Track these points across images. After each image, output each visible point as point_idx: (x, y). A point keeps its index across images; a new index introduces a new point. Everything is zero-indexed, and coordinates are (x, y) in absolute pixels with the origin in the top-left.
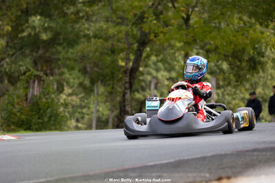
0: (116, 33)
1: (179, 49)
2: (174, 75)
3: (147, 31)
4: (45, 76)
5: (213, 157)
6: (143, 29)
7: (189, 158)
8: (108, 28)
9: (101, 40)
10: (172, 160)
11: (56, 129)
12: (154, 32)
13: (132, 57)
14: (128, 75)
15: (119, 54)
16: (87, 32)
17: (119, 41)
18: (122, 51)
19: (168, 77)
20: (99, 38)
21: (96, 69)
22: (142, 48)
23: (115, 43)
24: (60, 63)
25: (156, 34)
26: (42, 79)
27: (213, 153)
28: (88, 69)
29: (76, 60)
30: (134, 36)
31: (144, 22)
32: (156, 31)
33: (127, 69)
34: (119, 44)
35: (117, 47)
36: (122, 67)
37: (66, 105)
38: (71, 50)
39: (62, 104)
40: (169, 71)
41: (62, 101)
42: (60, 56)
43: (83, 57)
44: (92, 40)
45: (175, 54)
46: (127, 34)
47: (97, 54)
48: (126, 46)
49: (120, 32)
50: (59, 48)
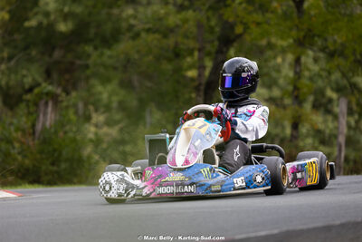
0: (179, 22)
1: (284, 51)
2: (276, 93)
3: (231, 20)
4: (64, 95)
5: (343, 225)
6: (225, 17)
7: (305, 227)
8: (167, 14)
9: (157, 36)
10: (276, 231)
11: (80, 183)
12: (241, 22)
13: (209, 64)
14: (202, 93)
15: (184, 57)
16: (132, 22)
17: (186, 36)
18: (191, 53)
19: (267, 96)
20: (154, 33)
21: (149, 84)
22: (225, 49)
23: (180, 39)
24: (88, 72)
25: (245, 24)
26: (60, 99)
27: (343, 221)
28: (136, 83)
29: (115, 68)
30: (211, 30)
31: (226, 6)
32: (245, 21)
33: (200, 84)
34: (186, 41)
35: (182, 46)
36: (192, 79)
37: (97, 142)
38: (108, 52)
39: (91, 140)
40: (269, 87)
41: (91, 136)
42: (90, 62)
43: (128, 63)
44: (143, 35)
45: (275, 57)
46: (199, 26)
47: (151, 57)
48: (197, 46)
49: (185, 21)
50: (89, 49)
